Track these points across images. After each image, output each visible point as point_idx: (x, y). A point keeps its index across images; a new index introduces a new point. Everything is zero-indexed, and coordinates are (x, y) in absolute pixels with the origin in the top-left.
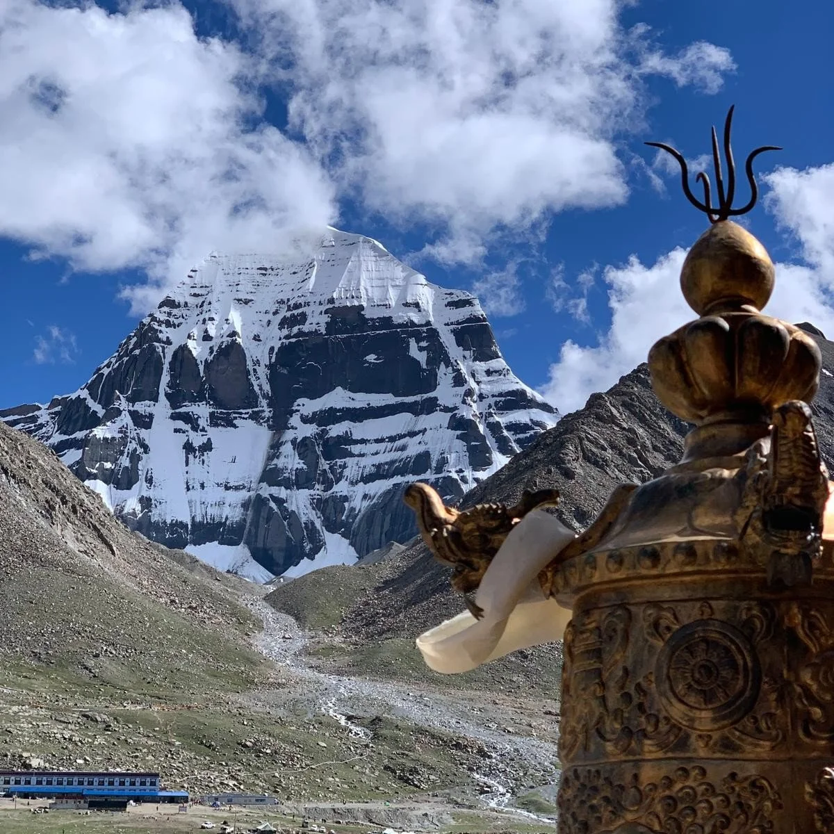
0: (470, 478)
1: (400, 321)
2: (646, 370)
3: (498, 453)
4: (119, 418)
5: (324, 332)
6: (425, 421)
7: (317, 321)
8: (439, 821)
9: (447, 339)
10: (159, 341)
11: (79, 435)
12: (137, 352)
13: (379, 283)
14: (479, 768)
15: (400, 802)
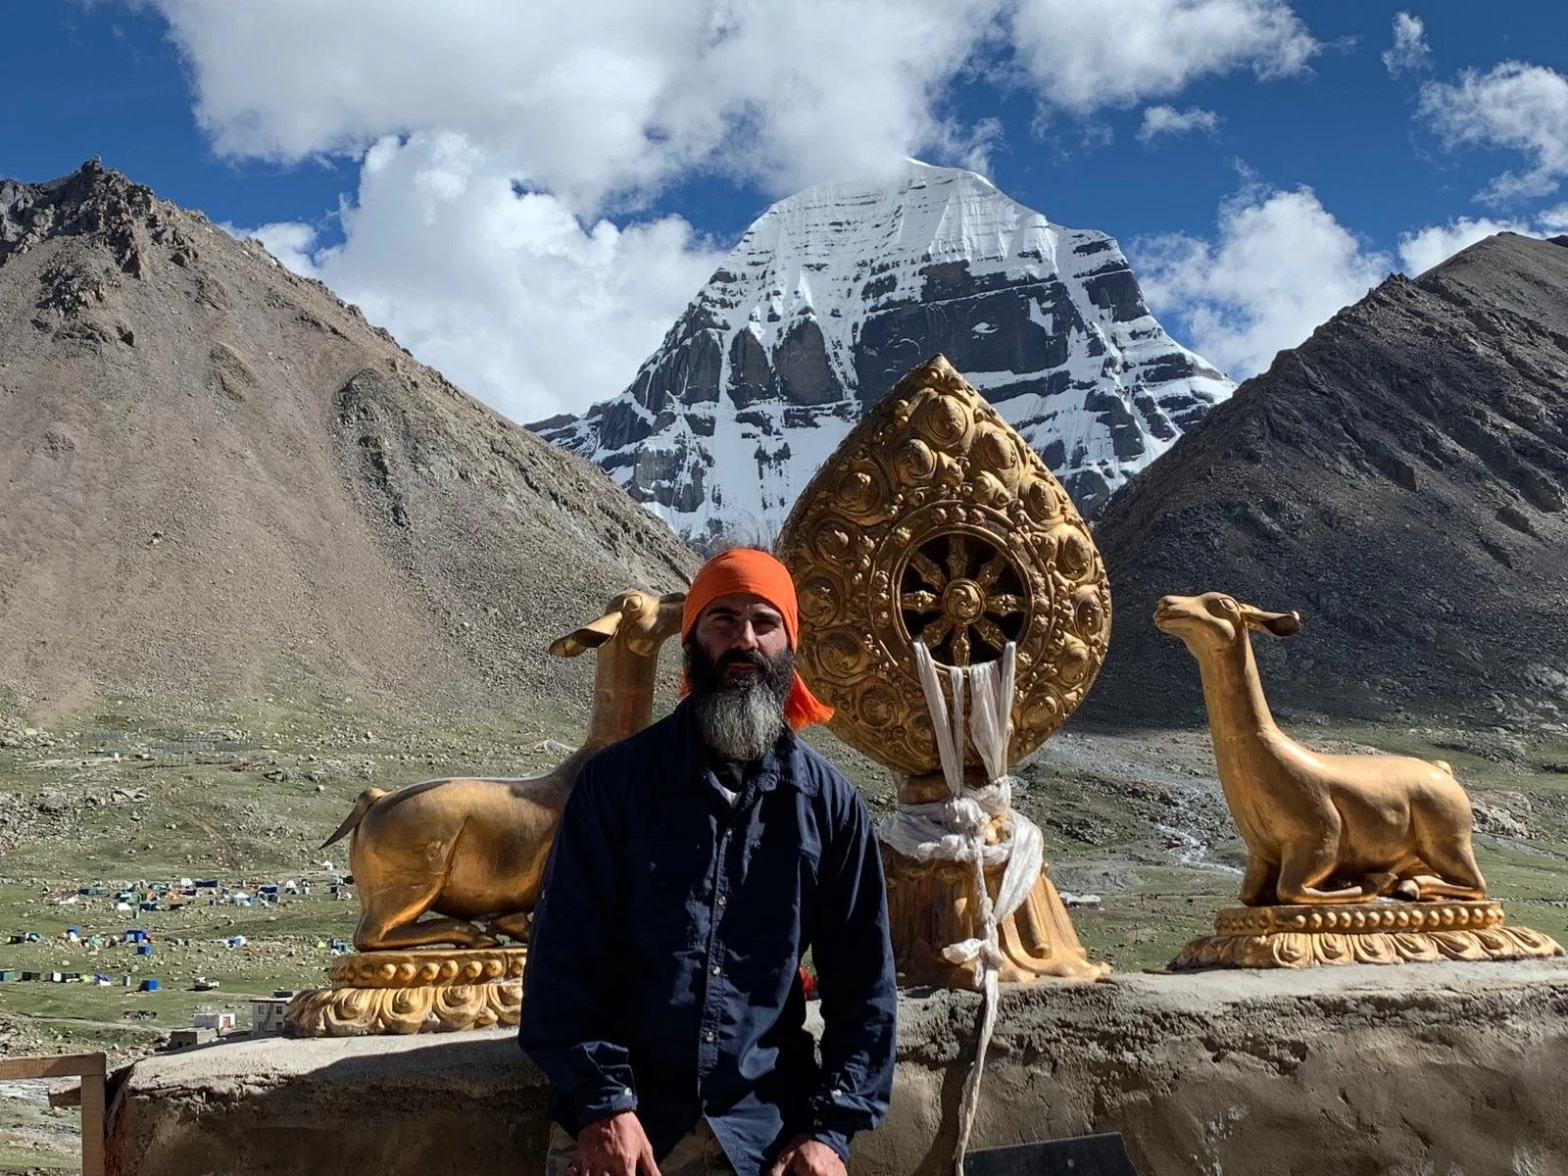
0: (1116, 471)
1: (1016, 277)
2: (1349, 316)
3: (1151, 437)
4: (673, 426)
5: (920, 299)
6: (1054, 402)
7: (909, 286)
8: (1123, 881)
9: (1078, 296)
10: (714, 326)
11: (628, 449)
12: (688, 342)
13: (987, 229)
14: (1164, 818)
15: (1071, 861)
